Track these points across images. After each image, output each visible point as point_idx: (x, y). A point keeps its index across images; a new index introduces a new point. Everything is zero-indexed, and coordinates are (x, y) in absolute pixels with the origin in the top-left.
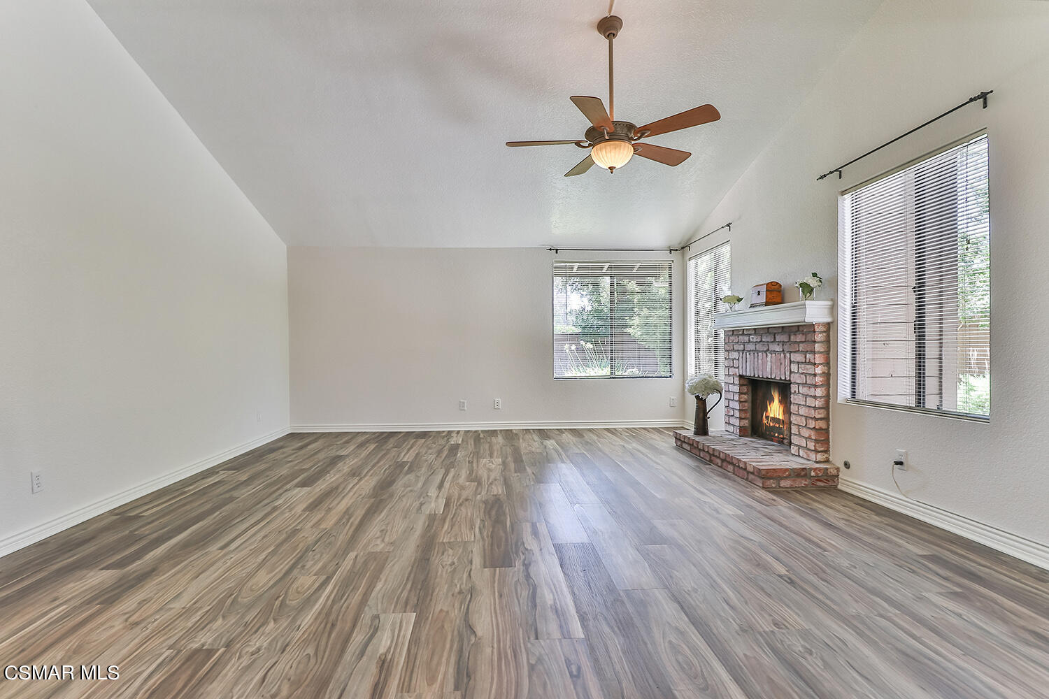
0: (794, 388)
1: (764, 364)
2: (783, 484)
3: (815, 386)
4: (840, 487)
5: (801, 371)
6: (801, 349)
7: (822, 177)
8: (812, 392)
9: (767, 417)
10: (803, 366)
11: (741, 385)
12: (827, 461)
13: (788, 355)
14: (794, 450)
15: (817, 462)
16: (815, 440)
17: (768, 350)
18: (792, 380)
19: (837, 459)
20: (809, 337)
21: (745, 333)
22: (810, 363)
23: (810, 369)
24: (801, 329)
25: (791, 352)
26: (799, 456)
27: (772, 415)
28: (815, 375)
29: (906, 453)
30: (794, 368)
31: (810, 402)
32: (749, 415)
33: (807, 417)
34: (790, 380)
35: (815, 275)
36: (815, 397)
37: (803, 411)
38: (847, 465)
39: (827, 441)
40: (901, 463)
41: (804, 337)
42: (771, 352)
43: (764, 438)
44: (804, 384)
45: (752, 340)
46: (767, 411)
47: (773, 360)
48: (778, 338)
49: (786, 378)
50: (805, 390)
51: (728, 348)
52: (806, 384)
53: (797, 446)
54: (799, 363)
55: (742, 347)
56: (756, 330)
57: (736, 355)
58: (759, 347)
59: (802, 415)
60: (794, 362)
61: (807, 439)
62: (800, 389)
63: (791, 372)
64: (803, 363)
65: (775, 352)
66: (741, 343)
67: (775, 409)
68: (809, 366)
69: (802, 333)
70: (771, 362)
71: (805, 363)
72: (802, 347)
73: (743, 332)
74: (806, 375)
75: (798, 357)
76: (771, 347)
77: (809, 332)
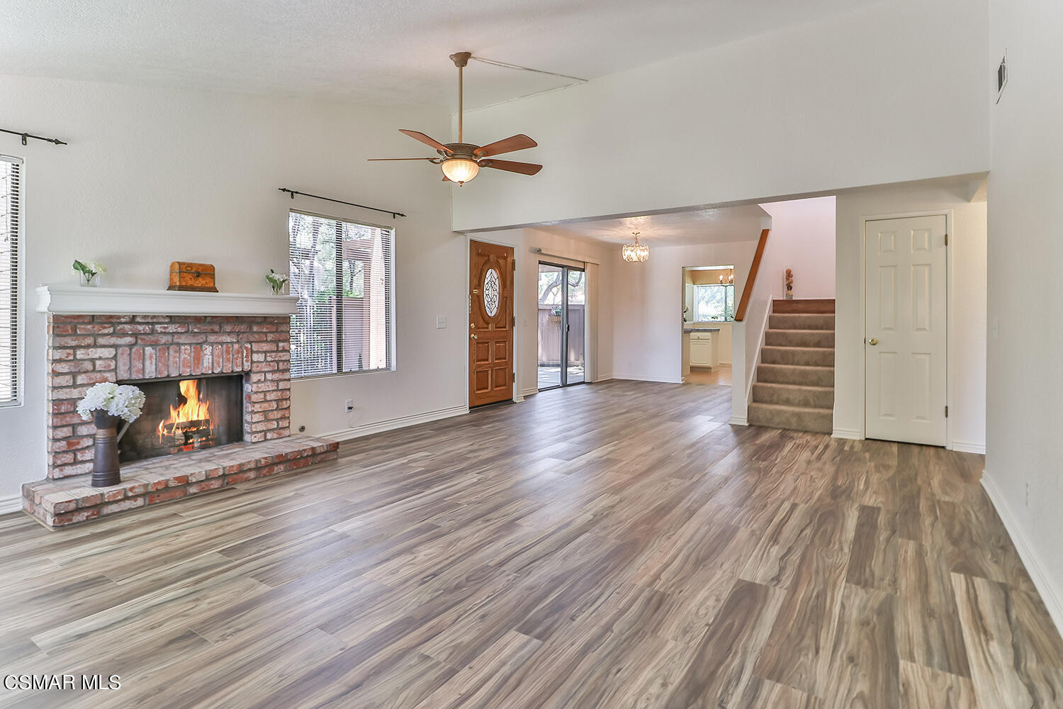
0: (255, 377)
5: (269, 359)
6: (269, 339)
9: (169, 427)
10: (273, 354)
13: (247, 345)
14: (256, 438)
17: (206, 341)
18: (253, 369)
20: (283, 328)
23: (285, 357)
24: (268, 320)
25: (252, 342)
26: (267, 439)
27: (182, 420)
28: (289, 361)
29: (352, 401)
30: (257, 357)
31: (283, 385)
33: (277, 400)
34: (249, 371)
37: (270, 397)
38: (303, 428)
40: (351, 408)
41: (275, 327)
42: (212, 344)
43: (153, 456)
44: (273, 372)
45: (159, 330)
46: (168, 415)
47: (216, 352)
48: (228, 328)
49: (239, 369)
50: (276, 376)
51: (74, 343)
52: (278, 370)
53: (261, 432)
54: (265, 352)
55: (128, 340)
56: (172, 319)
57: (109, 353)
58: (183, 340)
59: (271, 401)
60: (257, 352)
61: (277, 420)
62: (269, 376)
63: (252, 362)
64: (273, 352)
65: (222, 344)
66: (125, 334)
67: (194, 410)
68: (282, 354)
69: (272, 323)
70: (212, 354)
71: (277, 351)
72: (270, 337)
73: (133, 320)
74: (278, 362)
75: (265, 347)
76: (212, 338)
77: (282, 324)
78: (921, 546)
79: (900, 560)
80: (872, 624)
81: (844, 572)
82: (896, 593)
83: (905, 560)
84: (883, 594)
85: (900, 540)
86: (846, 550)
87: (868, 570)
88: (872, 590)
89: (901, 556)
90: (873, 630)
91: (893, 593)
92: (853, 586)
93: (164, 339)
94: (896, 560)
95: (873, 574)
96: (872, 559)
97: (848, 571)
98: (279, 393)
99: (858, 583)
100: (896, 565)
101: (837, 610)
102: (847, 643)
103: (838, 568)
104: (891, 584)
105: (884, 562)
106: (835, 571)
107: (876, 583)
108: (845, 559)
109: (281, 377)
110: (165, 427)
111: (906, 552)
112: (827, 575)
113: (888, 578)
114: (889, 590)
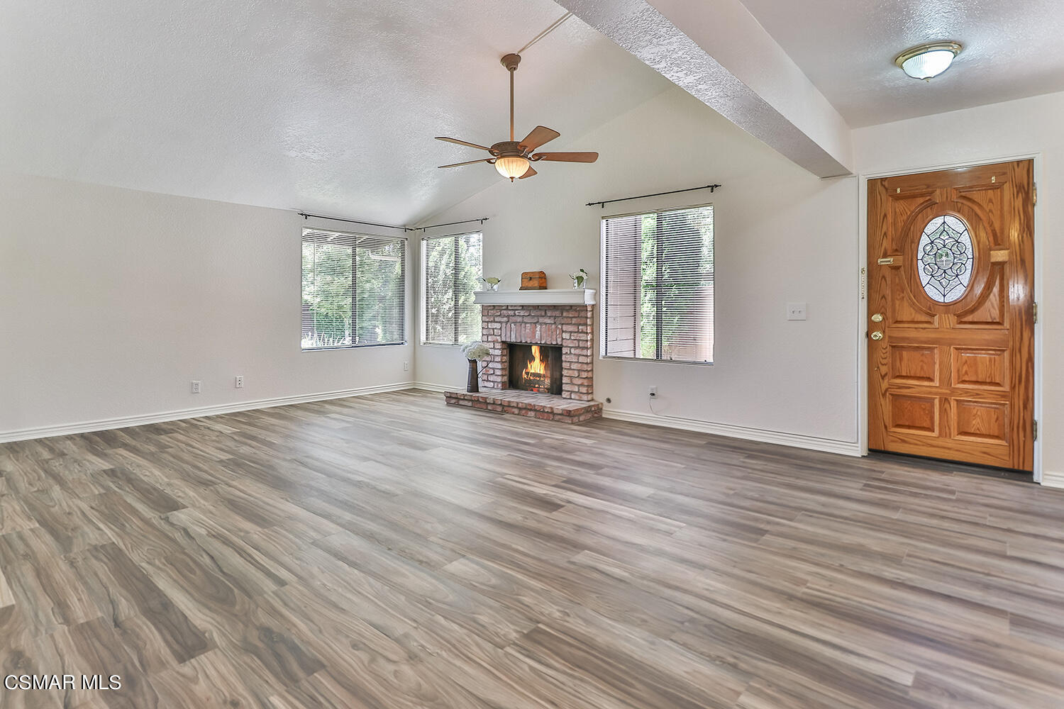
0: (564, 350)
1: (534, 333)
2: (581, 418)
3: (587, 348)
4: (604, 416)
5: (572, 338)
6: (573, 322)
7: (590, 204)
8: (584, 352)
9: (527, 373)
10: (576, 334)
11: (502, 349)
12: (592, 400)
13: (560, 327)
14: (565, 395)
15: (588, 401)
16: (587, 386)
17: (538, 322)
18: (564, 344)
19: (600, 397)
20: (582, 314)
21: (509, 308)
22: (582, 332)
23: (583, 337)
24: (573, 308)
25: (563, 324)
26: (571, 399)
27: (533, 371)
28: (587, 341)
29: (656, 388)
30: (566, 336)
31: (582, 359)
32: (507, 372)
33: (579, 370)
34: (561, 345)
35: (582, 270)
36: (587, 356)
37: (574, 366)
38: (609, 400)
39: (591, 386)
40: (653, 394)
41: (577, 313)
42: (541, 324)
43: (523, 390)
44: (576, 348)
45: (517, 314)
46: (527, 368)
47: (543, 330)
48: (549, 314)
49: (554, 343)
50: (578, 351)
51: (487, 320)
52: (578, 347)
53: (569, 391)
54: (571, 332)
55: (505, 319)
56: (523, 307)
57: (498, 325)
58: (526, 320)
59: (574, 370)
60: (566, 332)
61: (579, 385)
62: (573, 351)
63: (563, 339)
64: (575, 332)
65: (546, 324)
66: (505, 316)
67: (537, 367)
68: (581, 335)
69: (576, 310)
70: (540, 331)
71: (578, 332)
72: (574, 321)
73: (507, 308)
74: (579, 340)
75: (571, 328)
76: (541, 320)
77: (582, 311)
78: (67, 621)
79: (80, 587)
80: (70, 530)
81: (124, 548)
82: (65, 557)
83: (76, 589)
84: (75, 550)
85: (100, 614)
86: (144, 565)
87: (105, 560)
88: (87, 548)
89: (82, 591)
90: (66, 529)
91: (68, 555)
92: (105, 543)
93: (519, 319)
94: (85, 583)
95: (96, 558)
96: (110, 570)
97: (120, 550)
98: (580, 365)
99: (103, 546)
100: (81, 577)
101: (102, 526)
102: (78, 517)
103: (132, 547)
104: (74, 560)
105: (96, 574)
106: (130, 543)
107: (88, 554)
108: (136, 557)
109: (580, 353)
110: (526, 373)
111: (80, 600)
112: (134, 539)
113: (80, 563)
114: (72, 555)
